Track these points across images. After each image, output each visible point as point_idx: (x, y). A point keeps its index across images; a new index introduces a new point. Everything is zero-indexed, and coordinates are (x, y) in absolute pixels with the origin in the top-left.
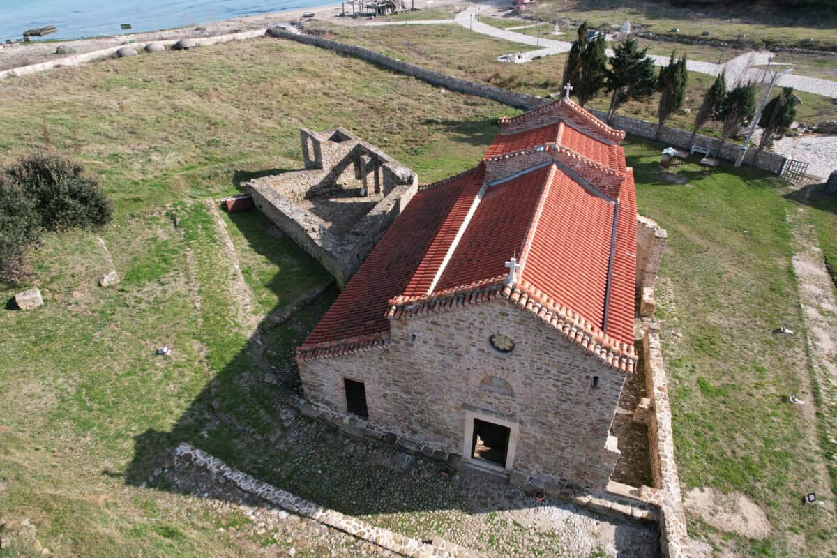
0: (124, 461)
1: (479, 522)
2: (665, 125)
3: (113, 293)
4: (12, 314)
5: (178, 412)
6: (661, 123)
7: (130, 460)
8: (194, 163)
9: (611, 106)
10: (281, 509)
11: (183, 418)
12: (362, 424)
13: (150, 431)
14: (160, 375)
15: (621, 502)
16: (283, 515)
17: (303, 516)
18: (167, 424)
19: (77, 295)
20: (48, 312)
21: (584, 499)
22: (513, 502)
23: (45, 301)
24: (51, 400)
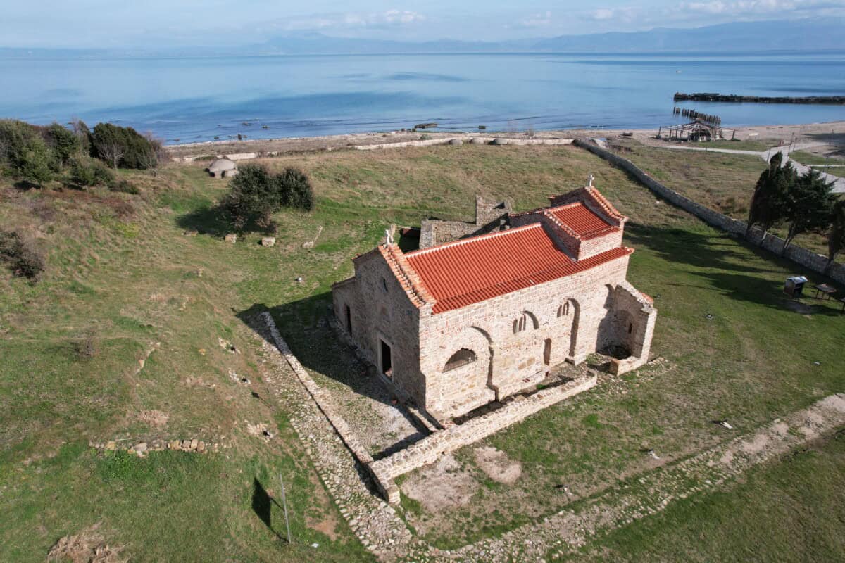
0: (242, 309)
1: (354, 396)
2: (836, 261)
3: (304, 251)
4: (258, 246)
5: (280, 303)
6: (832, 259)
7: (245, 310)
8: (410, 206)
9: (789, 235)
10: (277, 347)
11: (280, 306)
12: (348, 338)
13: (263, 304)
14: (289, 287)
15: (429, 420)
16: (275, 349)
17: (282, 353)
18: (270, 306)
19: (289, 247)
20: (272, 250)
21: (412, 410)
22: (381, 398)
23: (275, 245)
24: (239, 280)
